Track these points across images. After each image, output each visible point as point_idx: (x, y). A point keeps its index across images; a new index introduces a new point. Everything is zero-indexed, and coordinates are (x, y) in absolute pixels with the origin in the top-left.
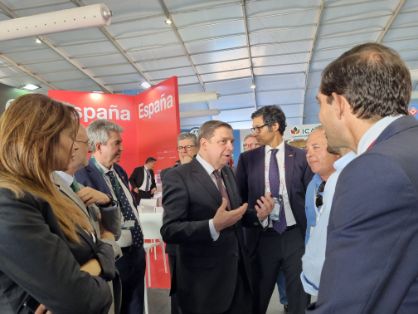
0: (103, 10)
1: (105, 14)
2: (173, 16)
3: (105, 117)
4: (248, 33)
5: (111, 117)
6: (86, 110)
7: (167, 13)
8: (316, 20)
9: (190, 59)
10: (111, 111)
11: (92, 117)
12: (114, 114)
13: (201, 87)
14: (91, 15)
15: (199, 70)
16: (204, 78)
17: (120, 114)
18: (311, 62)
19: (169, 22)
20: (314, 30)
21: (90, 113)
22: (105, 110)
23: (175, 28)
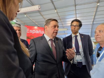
0: (39, 6)
1: (39, 7)
2: (57, 10)
3: (38, 33)
4: (76, 14)
5: (39, 33)
6: (33, 31)
7: (55, 9)
8: (95, 10)
9: (61, 20)
10: (39, 31)
11: (35, 32)
12: (40, 32)
13: (63, 27)
14: (36, 8)
15: (63, 23)
16: (64, 25)
17: (41, 32)
18: (93, 22)
19: (56, 11)
20: (95, 13)
21: (34, 32)
22: (38, 31)
23: (57, 13)
